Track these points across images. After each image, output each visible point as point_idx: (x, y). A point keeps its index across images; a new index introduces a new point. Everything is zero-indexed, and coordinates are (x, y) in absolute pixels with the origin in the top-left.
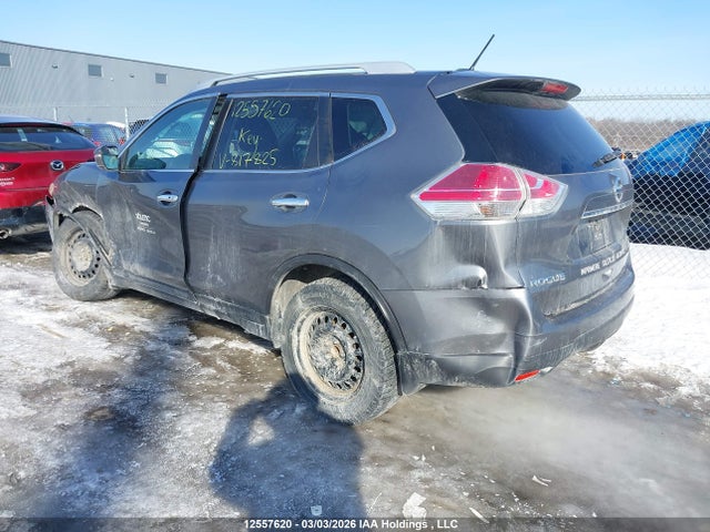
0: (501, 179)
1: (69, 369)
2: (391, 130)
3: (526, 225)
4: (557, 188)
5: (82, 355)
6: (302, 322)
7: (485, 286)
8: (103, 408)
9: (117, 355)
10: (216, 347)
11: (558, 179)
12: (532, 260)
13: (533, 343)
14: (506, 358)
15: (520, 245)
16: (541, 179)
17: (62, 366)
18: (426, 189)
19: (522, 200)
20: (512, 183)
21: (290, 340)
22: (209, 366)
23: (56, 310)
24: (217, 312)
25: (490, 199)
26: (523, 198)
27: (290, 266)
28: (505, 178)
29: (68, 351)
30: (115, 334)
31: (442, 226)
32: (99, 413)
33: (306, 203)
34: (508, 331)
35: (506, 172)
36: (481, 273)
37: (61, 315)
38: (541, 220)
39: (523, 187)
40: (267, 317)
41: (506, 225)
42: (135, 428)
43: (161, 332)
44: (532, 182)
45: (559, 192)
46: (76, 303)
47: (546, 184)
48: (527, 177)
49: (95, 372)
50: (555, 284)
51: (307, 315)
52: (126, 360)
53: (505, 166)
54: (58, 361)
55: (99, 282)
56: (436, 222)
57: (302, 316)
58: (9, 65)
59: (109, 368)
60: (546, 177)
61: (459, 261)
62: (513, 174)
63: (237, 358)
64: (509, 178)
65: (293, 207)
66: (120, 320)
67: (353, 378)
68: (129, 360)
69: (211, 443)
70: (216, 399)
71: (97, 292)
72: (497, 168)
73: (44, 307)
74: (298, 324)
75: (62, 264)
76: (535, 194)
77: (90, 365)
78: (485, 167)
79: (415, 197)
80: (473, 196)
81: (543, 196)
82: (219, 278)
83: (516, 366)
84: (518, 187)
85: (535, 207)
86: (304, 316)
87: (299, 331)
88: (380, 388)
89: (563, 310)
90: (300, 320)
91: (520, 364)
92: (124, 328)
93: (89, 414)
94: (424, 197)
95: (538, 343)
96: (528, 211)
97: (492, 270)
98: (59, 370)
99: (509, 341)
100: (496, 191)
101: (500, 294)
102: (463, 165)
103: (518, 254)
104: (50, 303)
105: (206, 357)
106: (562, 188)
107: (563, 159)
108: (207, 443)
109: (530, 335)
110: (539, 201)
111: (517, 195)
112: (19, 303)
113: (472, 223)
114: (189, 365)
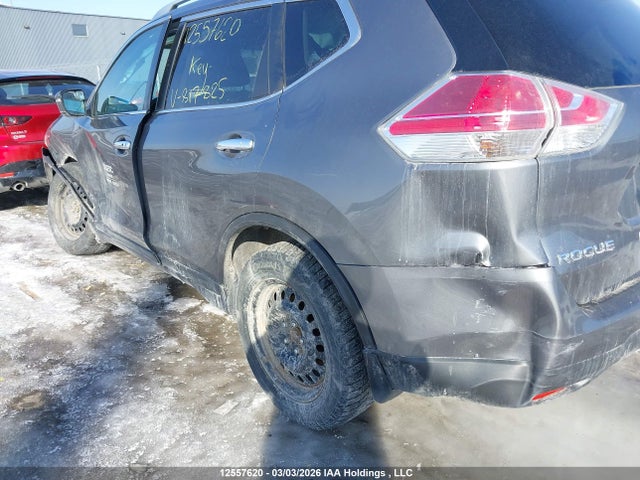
0: (512, 96)
1: (24, 338)
2: (356, 36)
3: (553, 168)
4: (606, 107)
5: (44, 320)
6: (257, 296)
7: (487, 263)
8: (36, 391)
9: (78, 321)
10: (190, 312)
11: (608, 93)
12: (563, 225)
13: (560, 349)
14: (517, 368)
15: (542, 200)
16: (578, 94)
17: (18, 335)
18: (398, 118)
19: (546, 130)
20: (530, 101)
21: (244, 317)
22: (174, 335)
23: (45, 265)
24: (179, 275)
25: (496, 128)
26: (548, 125)
27: (237, 227)
28: (518, 94)
29: (33, 315)
30: (90, 294)
31: (420, 173)
32: (28, 400)
33: (250, 144)
34: (522, 330)
35: (520, 85)
36: (481, 243)
37: (48, 272)
38: (577, 158)
39: (549, 107)
40: (222, 287)
41: (522, 169)
42: (58, 422)
43: (139, 291)
44: (564, 98)
45: (610, 114)
46: (68, 257)
47: (588, 101)
48: (557, 92)
49: (49, 342)
50: (597, 258)
51: (261, 289)
52: (86, 328)
53: (519, 75)
54: (18, 328)
55: (87, 236)
56: (412, 167)
57: (256, 290)
58: (85, 34)
59: (66, 338)
60: (588, 91)
61: (446, 224)
62: (532, 87)
63: (208, 326)
64: (524, 94)
65: (236, 151)
66: (103, 277)
67: (315, 372)
68: (89, 328)
69: (137, 450)
70: (165, 383)
71: (86, 246)
72: (504, 79)
73: (37, 262)
74: (252, 299)
75: (57, 217)
76: (568, 119)
77: (48, 333)
78: (487, 79)
79: (384, 130)
80: (468, 125)
81: (582, 120)
82: (174, 239)
83: (533, 380)
84: (540, 107)
85: (567, 140)
86: (258, 290)
87: (254, 306)
88: (345, 392)
89: (609, 292)
90: (254, 293)
91: (540, 379)
92: (104, 286)
93: (17, 400)
94: (397, 129)
95: (570, 349)
96: (555, 146)
97: (497, 239)
98: (13, 340)
99: (523, 342)
100: (505, 116)
101: (510, 275)
102: (453, 77)
103: (540, 216)
104: (44, 257)
105: (173, 325)
106: (614, 107)
107: (615, 62)
108: (132, 449)
109: (556, 338)
110: (575, 129)
111: (537, 121)
112: (16, 257)
113: (465, 167)
114: (151, 334)
